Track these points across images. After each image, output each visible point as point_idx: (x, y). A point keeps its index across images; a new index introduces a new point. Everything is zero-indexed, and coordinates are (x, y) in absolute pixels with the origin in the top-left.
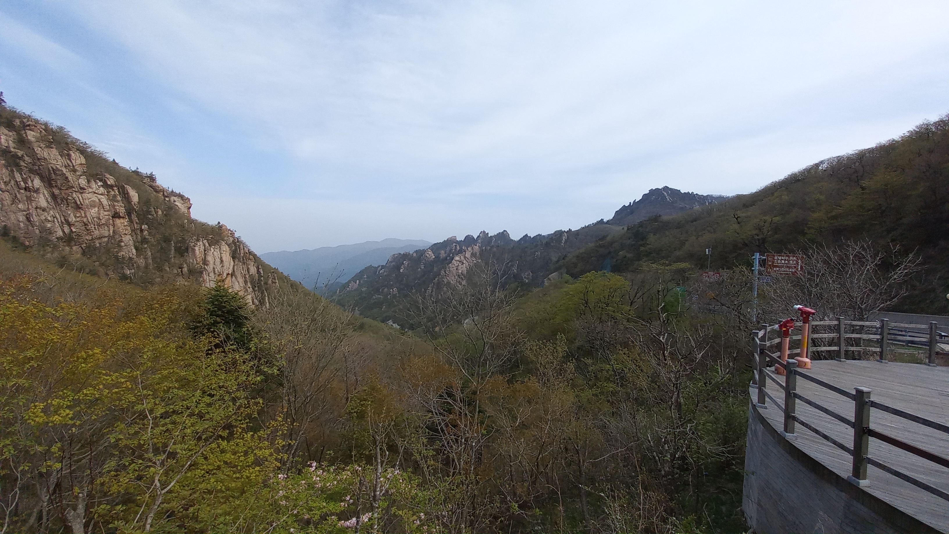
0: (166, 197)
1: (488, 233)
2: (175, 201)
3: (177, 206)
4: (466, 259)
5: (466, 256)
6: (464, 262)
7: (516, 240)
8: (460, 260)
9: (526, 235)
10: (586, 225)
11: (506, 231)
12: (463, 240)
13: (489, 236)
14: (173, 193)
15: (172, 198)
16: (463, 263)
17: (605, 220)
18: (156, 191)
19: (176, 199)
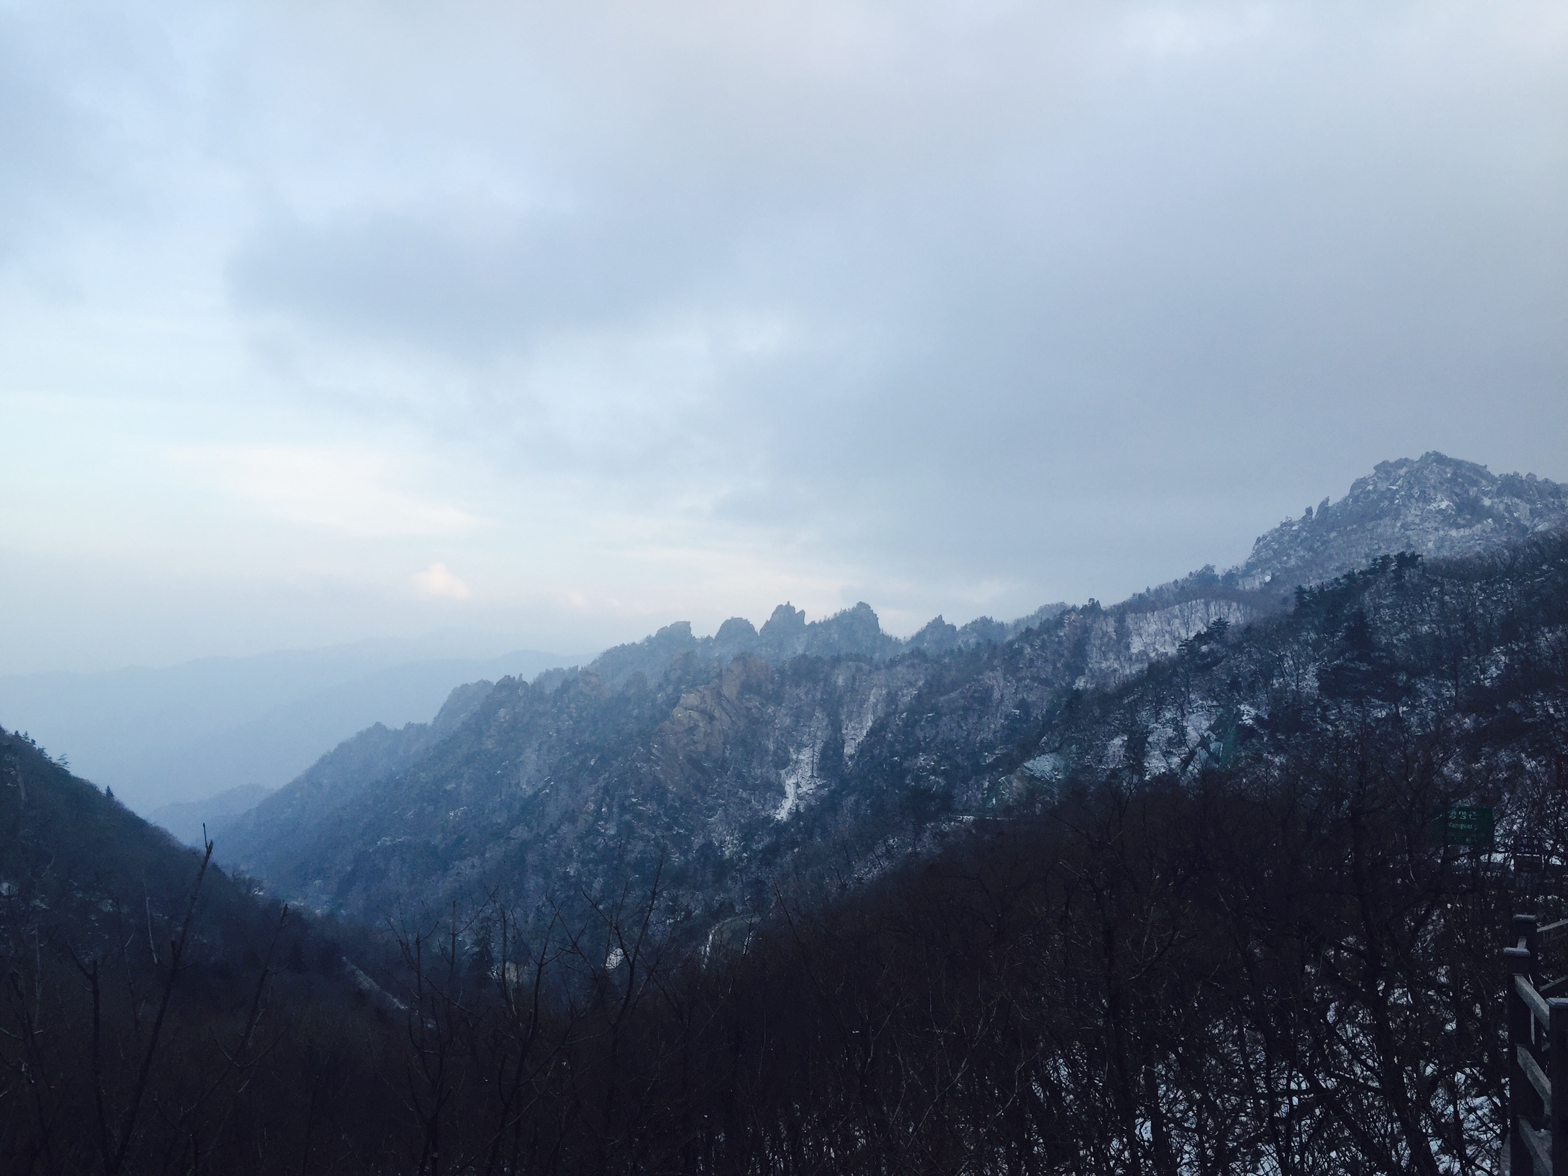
1: (802, 613)
4: (724, 703)
5: (725, 691)
6: (717, 714)
7: (901, 637)
8: (703, 706)
9: (939, 621)
10: (1153, 588)
11: (867, 607)
12: (713, 635)
13: (807, 622)
16: (712, 718)
17: (1219, 571)
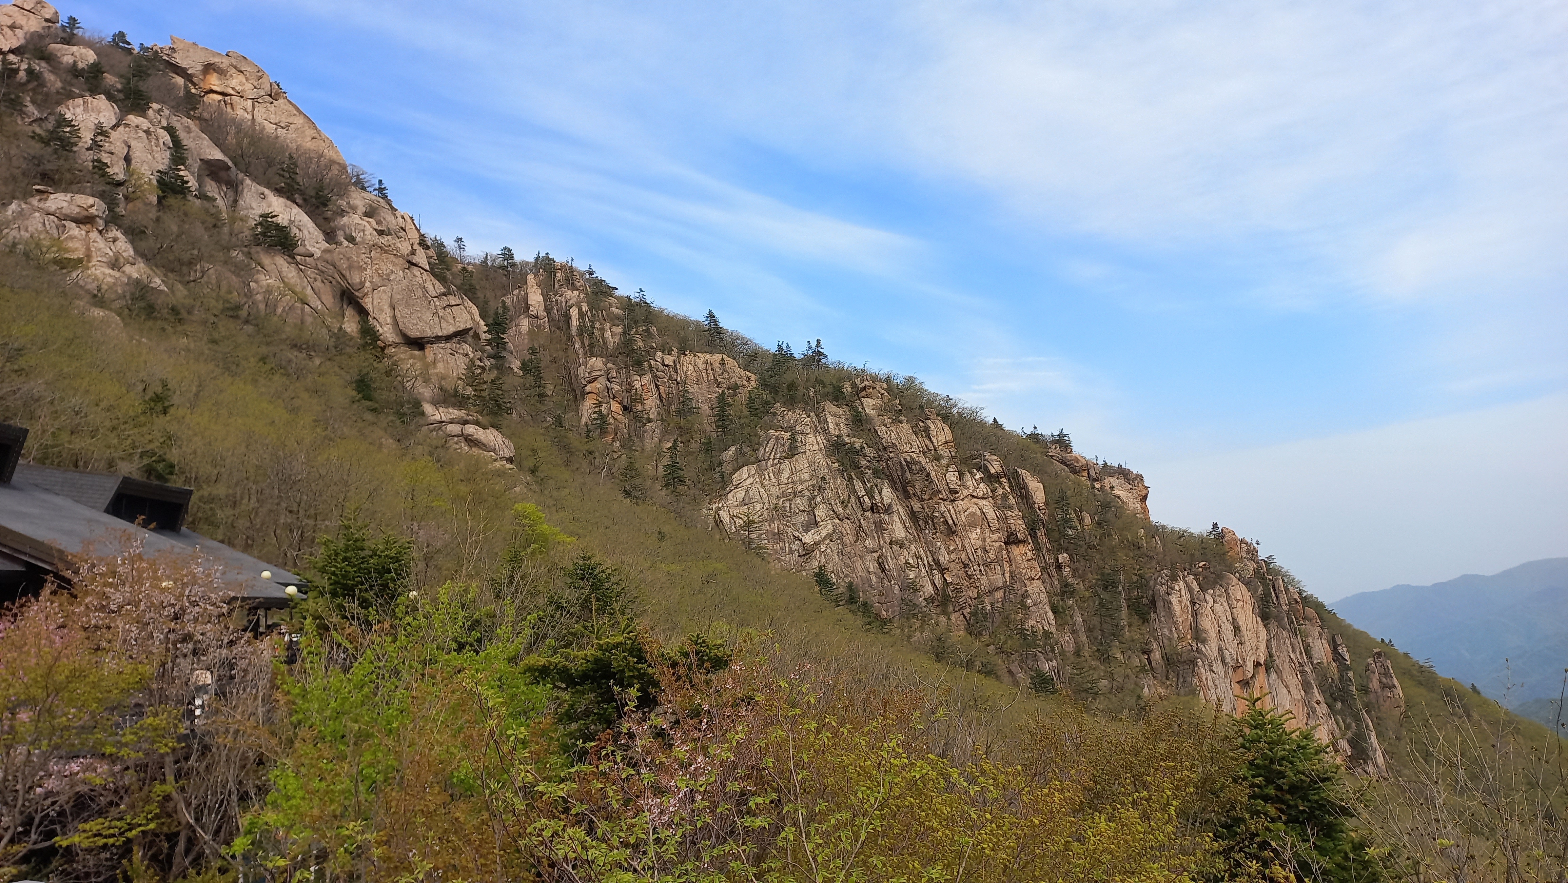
0: (1095, 480)
2: (1112, 488)
3: (1119, 497)
14: (1108, 470)
15: (1109, 481)
18: (1074, 471)
19: (1113, 481)
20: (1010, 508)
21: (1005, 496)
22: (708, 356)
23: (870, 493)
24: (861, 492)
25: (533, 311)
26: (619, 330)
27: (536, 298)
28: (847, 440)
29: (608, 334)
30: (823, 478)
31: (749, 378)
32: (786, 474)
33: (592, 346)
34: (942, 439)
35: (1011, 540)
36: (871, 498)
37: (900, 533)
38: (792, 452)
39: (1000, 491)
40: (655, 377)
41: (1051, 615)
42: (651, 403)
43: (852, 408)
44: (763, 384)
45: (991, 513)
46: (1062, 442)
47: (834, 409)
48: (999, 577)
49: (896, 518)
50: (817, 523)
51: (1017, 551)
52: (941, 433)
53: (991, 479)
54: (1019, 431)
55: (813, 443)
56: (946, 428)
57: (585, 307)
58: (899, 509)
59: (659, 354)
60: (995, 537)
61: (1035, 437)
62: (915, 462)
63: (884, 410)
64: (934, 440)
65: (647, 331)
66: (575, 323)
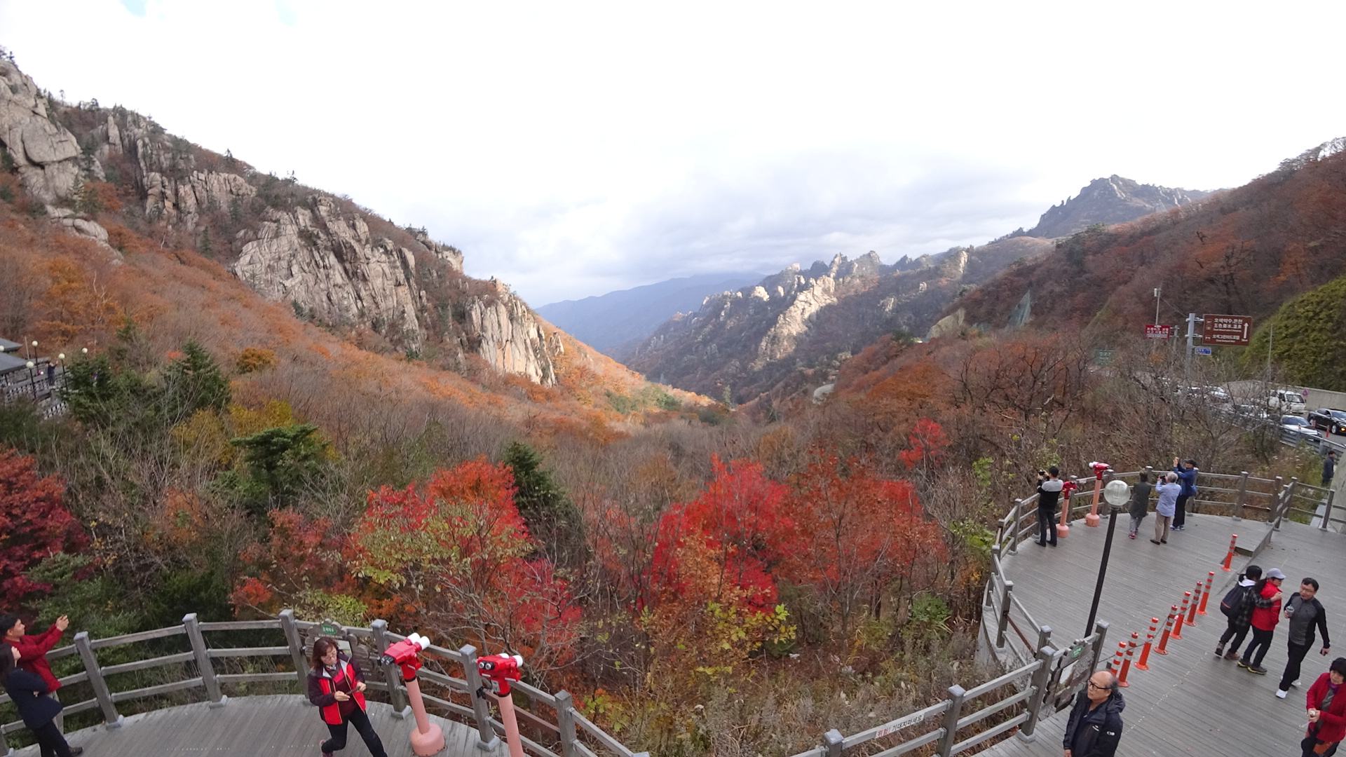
20: (397, 268)
21: (395, 262)
22: (227, 175)
23: (322, 258)
24: (318, 258)
25: (111, 140)
26: (170, 155)
27: (114, 132)
28: (310, 229)
29: (162, 159)
30: (296, 250)
31: (251, 191)
32: (275, 247)
33: (151, 165)
34: (362, 230)
35: (398, 284)
36: (324, 261)
37: (339, 280)
38: (277, 235)
39: (392, 259)
40: (193, 187)
41: (416, 321)
42: (191, 202)
43: (312, 211)
44: (259, 195)
45: (387, 271)
46: (424, 233)
47: (303, 211)
48: (392, 302)
49: (337, 272)
50: (292, 275)
51: (400, 289)
52: (363, 227)
53: (386, 252)
54: (402, 226)
55: (290, 231)
56: (365, 224)
57: (147, 140)
58: (339, 267)
59: (195, 172)
60: (389, 282)
61: (410, 230)
62: (347, 242)
63: (330, 213)
64: (358, 231)
65: (187, 158)
66: (140, 150)
